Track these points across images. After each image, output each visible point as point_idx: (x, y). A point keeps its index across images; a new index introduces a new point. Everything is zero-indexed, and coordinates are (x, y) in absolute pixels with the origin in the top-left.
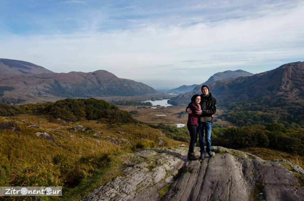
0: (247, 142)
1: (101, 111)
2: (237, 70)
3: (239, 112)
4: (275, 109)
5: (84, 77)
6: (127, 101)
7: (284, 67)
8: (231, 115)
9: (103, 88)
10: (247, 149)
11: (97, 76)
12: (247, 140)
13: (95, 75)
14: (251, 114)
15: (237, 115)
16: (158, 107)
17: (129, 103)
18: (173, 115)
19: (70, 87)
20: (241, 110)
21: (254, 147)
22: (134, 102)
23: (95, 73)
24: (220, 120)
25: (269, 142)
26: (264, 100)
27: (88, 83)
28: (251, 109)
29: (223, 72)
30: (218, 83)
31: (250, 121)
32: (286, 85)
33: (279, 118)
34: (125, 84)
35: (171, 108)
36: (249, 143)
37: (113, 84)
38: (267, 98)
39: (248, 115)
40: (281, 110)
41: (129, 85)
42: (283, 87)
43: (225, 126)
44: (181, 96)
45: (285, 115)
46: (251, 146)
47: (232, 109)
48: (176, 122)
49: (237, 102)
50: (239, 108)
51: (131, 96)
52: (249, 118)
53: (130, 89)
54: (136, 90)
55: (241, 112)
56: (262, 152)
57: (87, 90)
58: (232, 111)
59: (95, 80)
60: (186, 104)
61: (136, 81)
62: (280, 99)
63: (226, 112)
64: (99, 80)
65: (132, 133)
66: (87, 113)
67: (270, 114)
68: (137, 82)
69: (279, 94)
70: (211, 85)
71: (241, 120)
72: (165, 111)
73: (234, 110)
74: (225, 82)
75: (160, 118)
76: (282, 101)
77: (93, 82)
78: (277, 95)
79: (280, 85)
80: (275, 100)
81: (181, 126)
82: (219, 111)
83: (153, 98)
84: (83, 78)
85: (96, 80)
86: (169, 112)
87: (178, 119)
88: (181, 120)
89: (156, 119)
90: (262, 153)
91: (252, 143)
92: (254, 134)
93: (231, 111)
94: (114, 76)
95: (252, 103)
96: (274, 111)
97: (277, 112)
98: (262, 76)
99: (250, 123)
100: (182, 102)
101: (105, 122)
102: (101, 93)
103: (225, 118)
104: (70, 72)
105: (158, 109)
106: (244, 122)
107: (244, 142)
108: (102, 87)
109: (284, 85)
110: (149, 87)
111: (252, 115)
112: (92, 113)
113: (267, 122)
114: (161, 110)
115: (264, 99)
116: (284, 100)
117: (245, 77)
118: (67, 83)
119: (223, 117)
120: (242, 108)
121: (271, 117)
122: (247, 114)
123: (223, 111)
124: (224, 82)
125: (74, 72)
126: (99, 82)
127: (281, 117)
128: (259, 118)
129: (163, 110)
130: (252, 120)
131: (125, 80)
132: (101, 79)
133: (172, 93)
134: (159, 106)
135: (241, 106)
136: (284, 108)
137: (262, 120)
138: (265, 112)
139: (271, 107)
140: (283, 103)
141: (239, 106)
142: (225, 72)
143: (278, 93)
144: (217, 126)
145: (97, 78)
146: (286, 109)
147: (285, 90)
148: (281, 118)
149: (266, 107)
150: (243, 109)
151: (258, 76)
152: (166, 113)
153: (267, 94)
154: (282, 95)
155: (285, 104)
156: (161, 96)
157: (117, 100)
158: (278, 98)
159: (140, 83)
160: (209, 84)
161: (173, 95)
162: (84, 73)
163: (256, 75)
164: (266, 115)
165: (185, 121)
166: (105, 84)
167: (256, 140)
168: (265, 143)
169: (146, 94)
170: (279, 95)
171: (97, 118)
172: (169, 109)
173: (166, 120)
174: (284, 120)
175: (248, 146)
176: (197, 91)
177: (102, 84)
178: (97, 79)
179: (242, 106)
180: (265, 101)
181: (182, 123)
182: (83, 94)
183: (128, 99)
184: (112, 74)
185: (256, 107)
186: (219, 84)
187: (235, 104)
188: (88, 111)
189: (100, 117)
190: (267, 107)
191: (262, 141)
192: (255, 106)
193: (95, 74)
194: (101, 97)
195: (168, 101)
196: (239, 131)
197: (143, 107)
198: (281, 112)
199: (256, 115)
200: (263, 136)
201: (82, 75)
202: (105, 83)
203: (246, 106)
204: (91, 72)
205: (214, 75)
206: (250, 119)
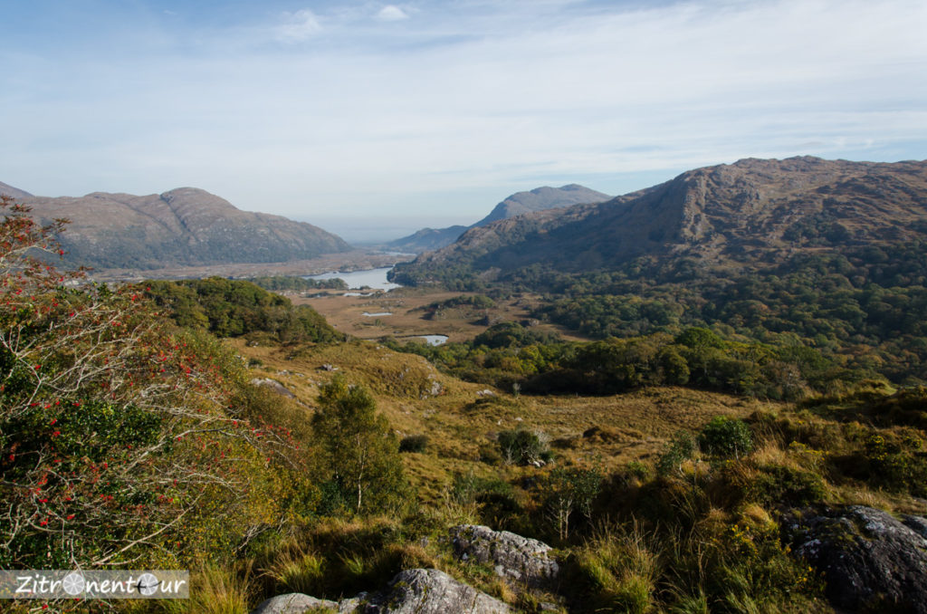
0: (640, 376)
1: (250, 312)
2: (567, 186)
3: (584, 300)
4: (672, 289)
5: (136, 209)
6: (274, 278)
7: (687, 179)
8: (564, 307)
9: (197, 240)
10: (642, 392)
11: (176, 204)
12: (638, 370)
13: (169, 204)
14: (613, 304)
15: (578, 305)
16: (364, 290)
17: (282, 284)
18: (409, 312)
19: (94, 241)
20: (587, 293)
21: (655, 386)
22: (296, 281)
23: (169, 196)
24: (536, 322)
25: (688, 373)
26: (643, 266)
27: (149, 227)
28: (612, 291)
29: (529, 190)
30: (521, 221)
31: (613, 321)
32: (693, 226)
33: (682, 311)
34: (259, 227)
35: (400, 294)
36: (646, 377)
37: (225, 230)
38: (650, 260)
39: (607, 306)
40: (685, 290)
41: (271, 232)
42: (687, 232)
43: (553, 338)
44: (423, 260)
45: (696, 304)
46: (650, 385)
47: (562, 292)
48: (422, 330)
49: (575, 272)
50: (581, 289)
51: (280, 263)
52: (611, 314)
53: (277, 241)
54: (293, 244)
55: (589, 299)
56: (678, 396)
57: (147, 246)
58: (564, 296)
59: (171, 220)
60: (438, 280)
61: (292, 219)
62: (682, 263)
63: (549, 301)
64: (183, 217)
65: (358, 369)
66: (210, 320)
67: (660, 302)
68: (296, 223)
69: (677, 249)
70: (502, 229)
71: (592, 319)
72: (387, 302)
73: (569, 295)
74: (540, 219)
75: (377, 322)
76: (688, 267)
77: (165, 225)
78: (674, 251)
79: (680, 226)
80: (670, 266)
81: (437, 341)
82: (529, 298)
83: (346, 267)
84: (133, 214)
85: (173, 218)
86: (399, 306)
87: (425, 324)
88: (435, 325)
89: (365, 324)
90: (681, 400)
91: (651, 377)
92: (652, 357)
93: (561, 298)
94: (226, 206)
95: (614, 274)
96: (670, 293)
97: (677, 296)
98: (633, 203)
99: (614, 325)
100: (427, 275)
101: (268, 341)
102: (191, 256)
103: (549, 315)
104: (90, 195)
105: (368, 298)
106: (599, 325)
107: (633, 376)
108: (192, 237)
109: (689, 226)
110: (330, 235)
111: (617, 306)
112: (226, 319)
113: (655, 321)
114: (376, 300)
115: (643, 262)
116: (692, 264)
117: (588, 205)
118: (82, 227)
119: (545, 315)
120: (587, 288)
121: (664, 310)
122: (603, 302)
123: (541, 297)
124: (536, 219)
125: (103, 193)
126: (183, 222)
127: (688, 307)
128: (633, 312)
129: (380, 299)
130: (618, 319)
131: (258, 217)
132: (188, 214)
133: (394, 251)
134: (367, 288)
135: (586, 284)
136: (692, 285)
137: (643, 317)
138: (647, 296)
139: (661, 284)
140: (690, 271)
141: (581, 283)
142: (536, 191)
143: (675, 247)
144: (533, 338)
145: (174, 211)
146: (697, 288)
147: (692, 238)
148: (686, 310)
149: (648, 284)
150: (591, 290)
151: (623, 201)
152: (391, 308)
153: (649, 251)
154: (686, 253)
155: (694, 276)
156: (367, 259)
157: (242, 275)
158: (676, 261)
159: (304, 225)
160: (498, 225)
161: (398, 256)
162: (135, 198)
163: (616, 200)
164: (652, 304)
165: (446, 327)
166: (202, 230)
167: (660, 370)
168: (680, 376)
169: (322, 255)
170: (678, 251)
171: (241, 331)
172: (396, 297)
173: (394, 327)
174: (694, 315)
175: (641, 385)
176: (467, 244)
177: (192, 230)
178: (177, 215)
179: (589, 284)
180: (646, 267)
181: (437, 335)
182: (137, 259)
183: (275, 272)
184: (218, 198)
185: (623, 285)
186: (525, 225)
187: (570, 279)
188: (214, 313)
189: (249, 328)
190: (652, 285)
191: (673, 371)
192: (622, 282)
193: (169, 199)
194: (193, 266)
195: (389, 273)
196: (618, 350)
197: (321, 294)
198: (686, 295)
199: (627, 307)
200: (676, 360)
201: (127, 204)
202: (202, 227)
203: (598, 282)
204: (155, 195)
205: (507, 199)
206: (612, 318)
